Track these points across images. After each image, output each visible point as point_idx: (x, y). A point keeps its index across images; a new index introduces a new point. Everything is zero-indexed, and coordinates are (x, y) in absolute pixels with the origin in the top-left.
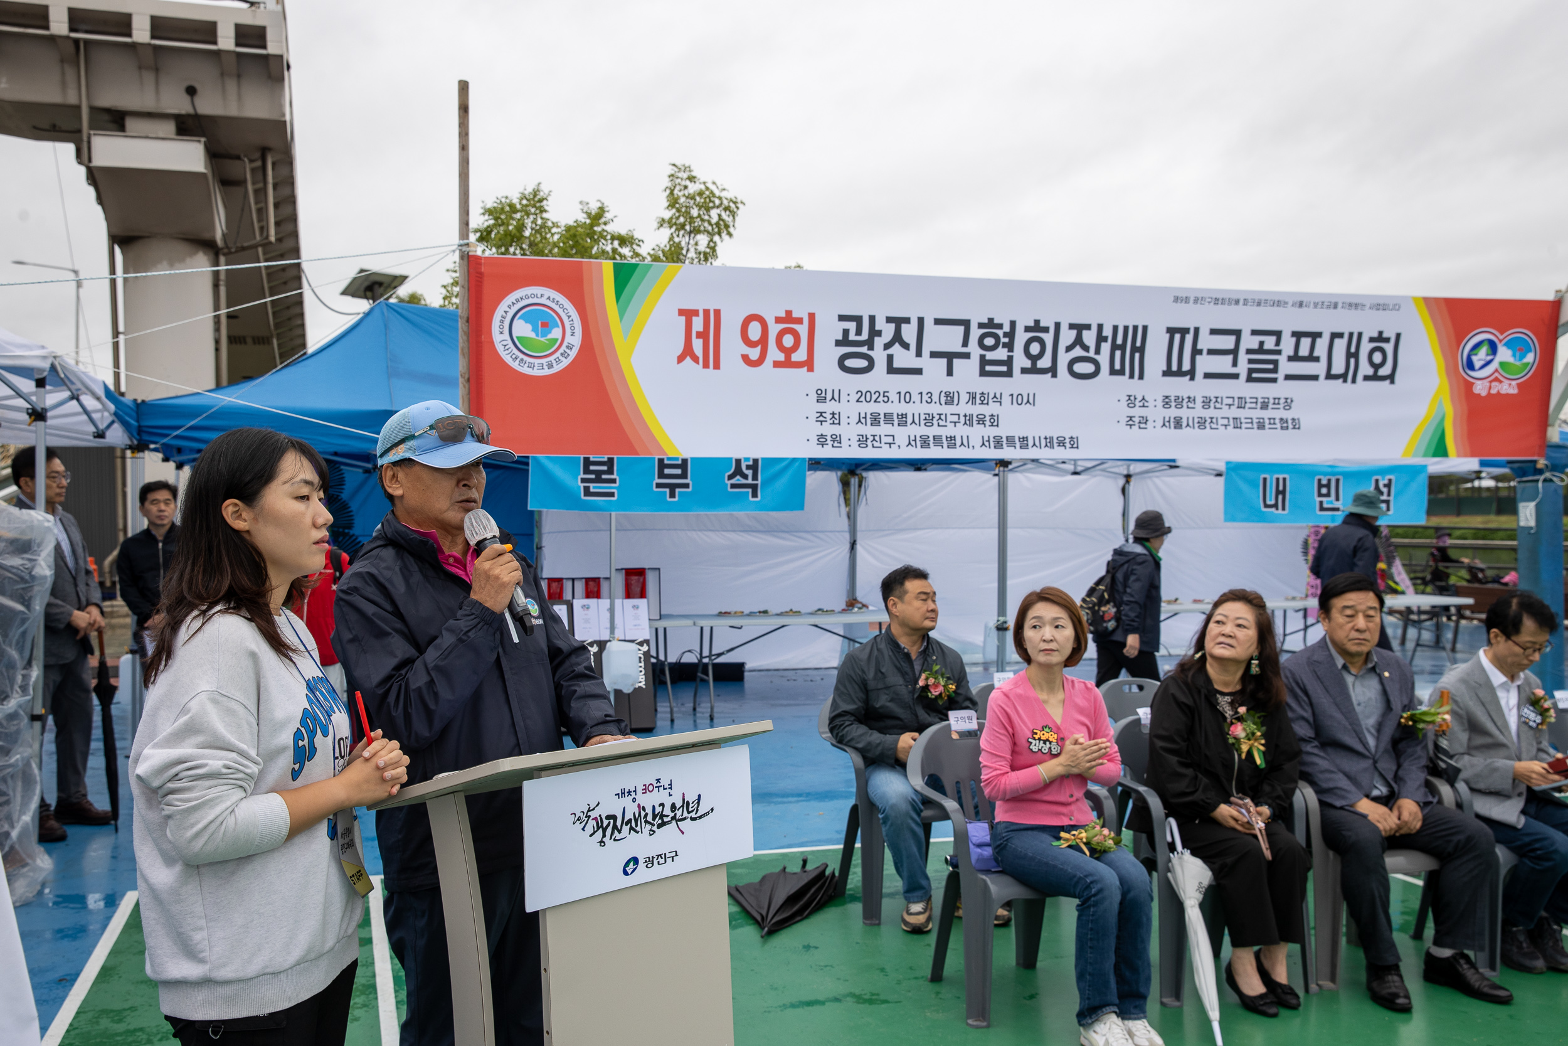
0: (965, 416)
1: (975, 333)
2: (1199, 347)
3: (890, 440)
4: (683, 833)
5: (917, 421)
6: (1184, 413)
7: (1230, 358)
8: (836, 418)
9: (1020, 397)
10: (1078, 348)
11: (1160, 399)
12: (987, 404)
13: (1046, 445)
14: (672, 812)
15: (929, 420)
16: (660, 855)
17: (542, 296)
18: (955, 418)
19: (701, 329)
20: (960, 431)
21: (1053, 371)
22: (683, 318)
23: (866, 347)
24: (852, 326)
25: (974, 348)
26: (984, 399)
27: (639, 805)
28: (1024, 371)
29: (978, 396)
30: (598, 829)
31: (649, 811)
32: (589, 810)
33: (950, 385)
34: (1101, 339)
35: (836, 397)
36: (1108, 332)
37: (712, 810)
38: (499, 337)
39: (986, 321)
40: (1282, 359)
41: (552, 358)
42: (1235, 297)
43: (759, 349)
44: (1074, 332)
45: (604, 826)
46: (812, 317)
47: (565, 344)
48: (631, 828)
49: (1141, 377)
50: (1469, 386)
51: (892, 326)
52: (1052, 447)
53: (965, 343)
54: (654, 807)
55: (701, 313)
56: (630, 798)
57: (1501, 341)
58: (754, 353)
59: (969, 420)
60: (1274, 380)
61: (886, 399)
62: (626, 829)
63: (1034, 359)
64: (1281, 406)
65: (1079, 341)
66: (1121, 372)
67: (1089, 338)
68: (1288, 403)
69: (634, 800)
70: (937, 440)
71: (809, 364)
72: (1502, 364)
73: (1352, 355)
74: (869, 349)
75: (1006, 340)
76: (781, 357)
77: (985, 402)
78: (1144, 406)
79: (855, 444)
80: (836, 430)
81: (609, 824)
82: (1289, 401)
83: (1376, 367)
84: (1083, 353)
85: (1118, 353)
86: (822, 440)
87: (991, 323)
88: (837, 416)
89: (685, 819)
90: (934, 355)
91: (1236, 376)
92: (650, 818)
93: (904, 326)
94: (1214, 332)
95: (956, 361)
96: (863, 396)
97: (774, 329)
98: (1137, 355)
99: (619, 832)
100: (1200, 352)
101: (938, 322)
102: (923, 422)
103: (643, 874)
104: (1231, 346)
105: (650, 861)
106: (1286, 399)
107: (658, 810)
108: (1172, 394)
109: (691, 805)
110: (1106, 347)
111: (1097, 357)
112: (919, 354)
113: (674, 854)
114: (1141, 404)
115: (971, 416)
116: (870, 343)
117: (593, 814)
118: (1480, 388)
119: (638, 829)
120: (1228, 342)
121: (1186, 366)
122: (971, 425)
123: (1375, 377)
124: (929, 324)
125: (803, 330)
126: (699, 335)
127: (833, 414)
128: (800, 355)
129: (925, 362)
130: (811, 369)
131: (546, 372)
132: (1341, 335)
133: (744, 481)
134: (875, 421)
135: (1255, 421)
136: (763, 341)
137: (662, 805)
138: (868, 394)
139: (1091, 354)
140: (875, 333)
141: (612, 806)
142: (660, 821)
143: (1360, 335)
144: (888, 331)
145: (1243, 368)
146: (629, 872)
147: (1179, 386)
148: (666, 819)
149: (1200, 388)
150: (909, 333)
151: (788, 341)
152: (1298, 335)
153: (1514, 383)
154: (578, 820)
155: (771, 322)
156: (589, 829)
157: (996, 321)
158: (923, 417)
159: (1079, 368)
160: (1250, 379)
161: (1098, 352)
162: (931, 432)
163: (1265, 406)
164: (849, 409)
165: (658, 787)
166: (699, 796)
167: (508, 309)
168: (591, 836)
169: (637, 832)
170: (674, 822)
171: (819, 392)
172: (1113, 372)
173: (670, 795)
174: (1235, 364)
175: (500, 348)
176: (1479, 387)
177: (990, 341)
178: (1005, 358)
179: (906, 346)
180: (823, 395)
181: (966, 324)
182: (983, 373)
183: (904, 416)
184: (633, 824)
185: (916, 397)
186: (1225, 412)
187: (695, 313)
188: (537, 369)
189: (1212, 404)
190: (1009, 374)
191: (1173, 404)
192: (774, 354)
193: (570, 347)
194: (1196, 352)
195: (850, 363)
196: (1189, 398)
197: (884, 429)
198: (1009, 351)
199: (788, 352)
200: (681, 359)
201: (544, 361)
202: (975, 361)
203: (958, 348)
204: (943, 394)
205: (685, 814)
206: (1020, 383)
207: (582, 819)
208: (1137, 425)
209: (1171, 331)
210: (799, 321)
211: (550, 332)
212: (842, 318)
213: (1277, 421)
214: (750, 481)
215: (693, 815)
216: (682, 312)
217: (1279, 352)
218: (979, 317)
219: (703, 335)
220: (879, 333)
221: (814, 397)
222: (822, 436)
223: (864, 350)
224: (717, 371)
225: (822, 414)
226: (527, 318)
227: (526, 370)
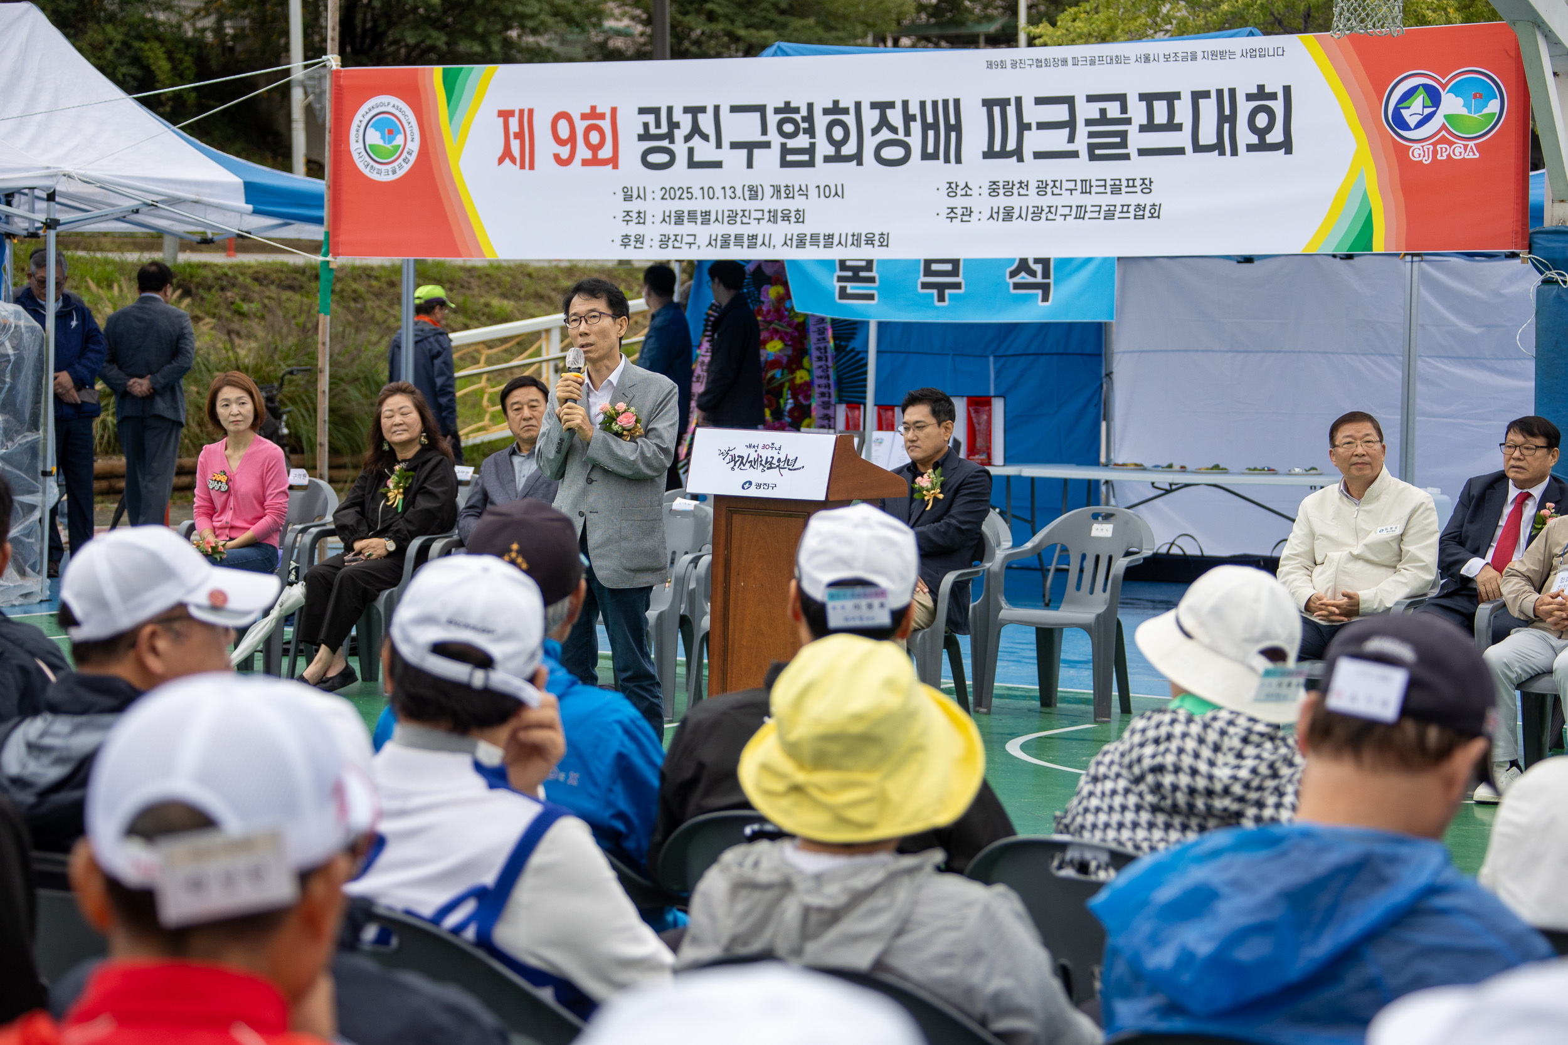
0: (770, 212)
1: (773, 120)
2: (1026, 121)
3: (691, 240)
5: (720, 219)
6: (1015, 201)
7: (1066, 131)
8: (641, 218)
9: (827, 188)
10: (885, 129)
11: (985, 186)
12: (793, 197)
13: (853, 244)
15: (732, 217)
17: (389, 104)
18: (759, 215)
19: (517, 130)
20: (762, 229)
21: (858, 158)
22: (501, 119)
23: (667, 141)
24: (650, 119)
25: (773, 136)
26: (788, 192)
28: (827, 159)
29: (783, 189)
33: (752, 177)
34: (908, 118)
35: (642, 195)
36: (914, 109)
38: (355, 146)
39: (782, 105)
40: (1132, 130)
41: (395, 164)
42: (1061, 56)
43: (568, 147)
44: (877, 112)
46: (614, 111)
47: (406, 150)
49: (958, 160)
50: (1402, 153)
51: (689, 116)
52: (859, 245)
53: (764, 132)
55: (517, 114)
57: (1444, 87)
58: (564, 152)
59: (773, 216)
60: (1126, 157)
61: (690, 196)
63: (838, 145)
64: (1138, 189)
65: (884, 122)
66: (935, 156)
67: (895, 117)
68: (1147, 186)
70: (739, 239)
72: (1446, 117)
73: (1226, 119)
74: (670, 143)
75: (806, 125)
76: (588, 155)
77: (791, 195)
78: (966, 195)
79: (656, 244)
80: (639, 230)
82: (1147, 182)
83: (1262, 133)
84: (892, 136)
85: (931, 134)
86: (625, 241)
87: (788, 108)
88: (642, 215)
90: (735, 145)
91: (1074, 154)
93: (700, 116)
94: (1039, 101)
95: (756, 152)
96: (668, 193)
97: (581, 126)
98: (953, 135)
100: (1028, 127)
101: (734, 109)
102: (726, 220)
104: (1065, 117)
106: (1143, 180)
108: (1001, 179)
110: (916, 127)
111: (907, 139)
112: (719, 145)
114: (963, 192)
115: (776, 211)
116: (670, 136)
118: (1419, 154)
120: (1060, 113)
121: (1011, 145)
122: (775, 222)
123: (1262, 146)
124: (724, 112)
125: (606, 125)
126: (516, 136)
127: (639, 213)
128: (606, 153)
129: (725, 154)
130: (616, 167)
131: (391, 178)
132: (1206, 94)
133: (1031, 280)
134: (679, 220)
135: (1104, 208)
136: (572, 139)
138: (672, 191)
139: (901, 136)
140: (673, 125)
143: (1232, 92)
144: (686, 122)
145: (1081, 142)
147: (1006, 170)
149: (1032, 170)
150: (706, 122)
151: (594, 138)
152: (1148, 99)
153: (1471, 144)
155: (576, 118)
157: (793, 105)
158: (726, 214)
159: (889, 153)
160: (1093, 157)
161: (908, 133)
162: (733, 230)
163: (1116, 190)
164: (655, 207)
167: (362, 119)
171: (625, 190)
172: (925, 156)
174: (1071, 139)
175: (355, 156)
176: (1416, 155)
177: (788, 128)
178: (807, 146)
179: (705, 137)
180: (629, 193)
181: (761, 109)
182: (784, 164)
183: (707, 213)
185: (719, 193)
186: (1066, 199)
187: (511, 113)
188: (383, 175)
189: (1049, 190)
190: (811, 163)
191: (1001, 191)
192: (583, 152)
194: (1023, 127)
195: (653, 158)
196: (1021, 183)
197: (687, 228)
198: (810, 138)
199: (595, 149)
200: (501, 161)
201: (389, 167)
202: (776, 150)
203: (758, 137)
204: (746, 189)
206: (824, 173)
208: (960, 218)
209: (988, 104)
210: (603, 116)
211: (394, 139)
212: (642, 111)
213: (1132, 209)
214: (1039, 279)
216: (501, 114)
217: (1128, 121)
218: (773, 102)
219: (519, 135)
220: (677, 125)
221: (621, 195)
222: (627, 236)
223: (665, 143)
224: (531, 171)
225: (628, 213)
226: (377, 127)
227: (375, 176)
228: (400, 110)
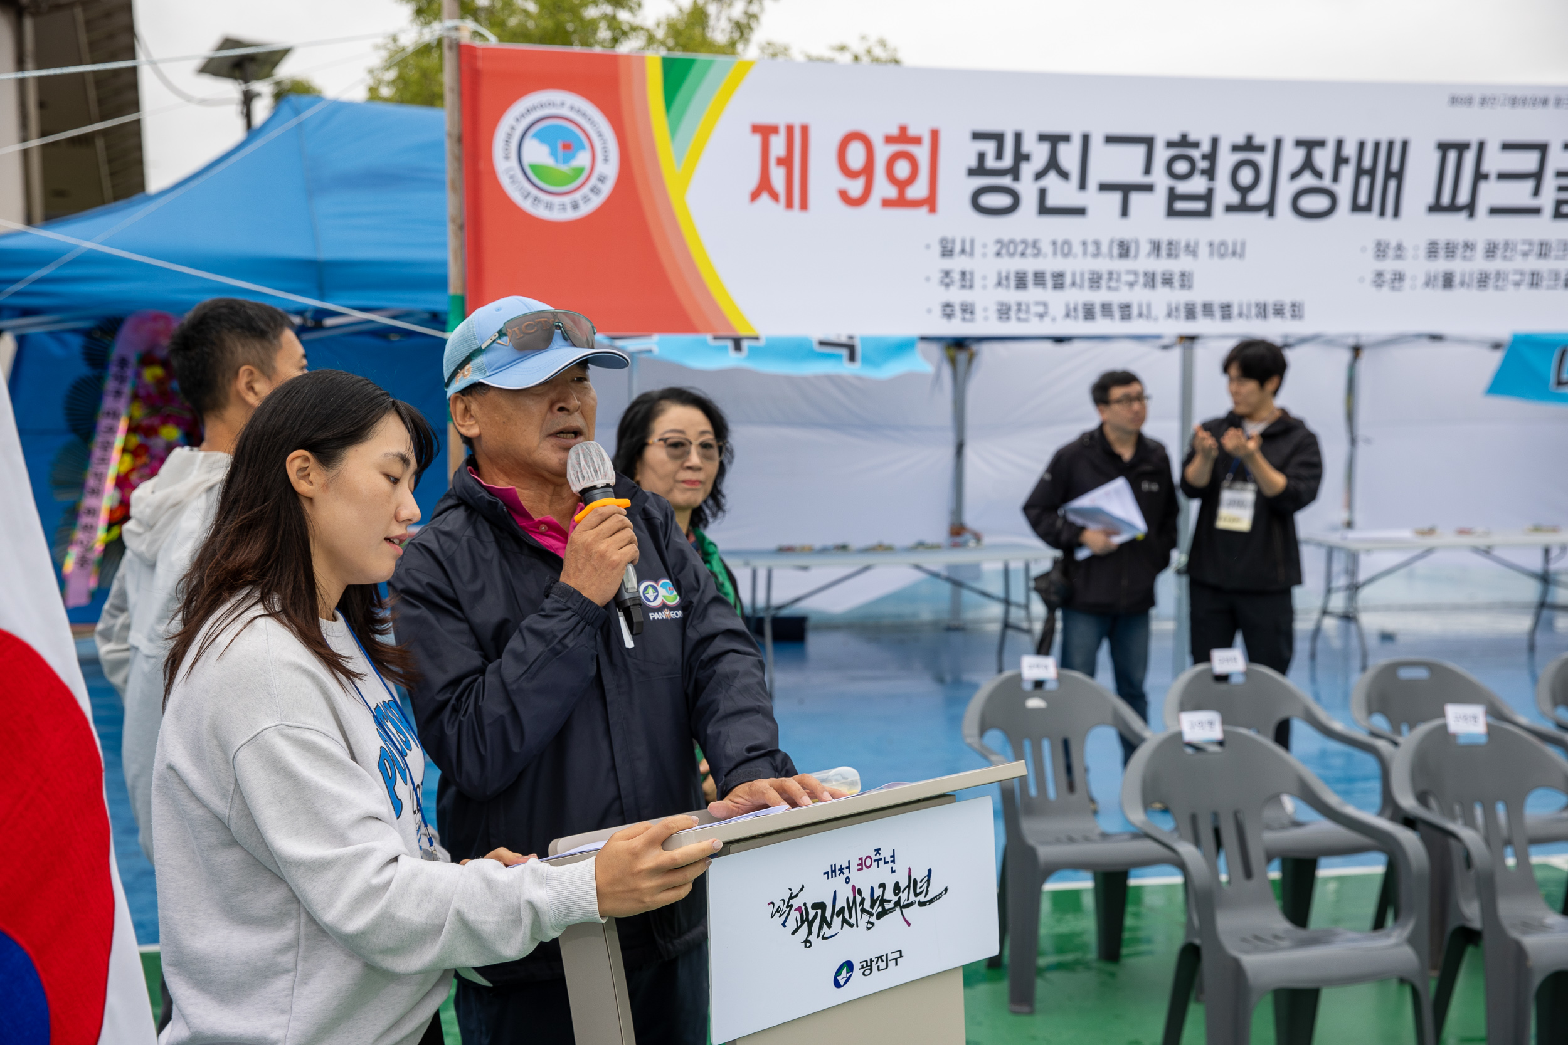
0: (1145, 274)
1: (1162, 155)
2: (1486, 167)
3: (1041, 309)
4: (909, 924)
5: (1078, 281)
6: (1458, 266)
7: (1529, 185)
8: (967, 280)
9: (1222, 246)
10: (1307, 174)
11: (1423, 246)
12: (1177, 256)
13: (1257, 314)
14: (896, 894)
15: (1095, 281)
16: (880, 957)
17: (563, 104)
18: (1131, 278)
19: (782, 154)
20: (1138, 296)
21: (1269, 207)
22: (758, 138)
23: (1009, 178)
24: (990, 147)
25: (1160, 178)
26: (1172, 249)
27: (853, 887)
28: (1230, 208)
29: (1164, 246)
30: (802, 923)
31: (866, 894)
32: (791, 898)
33: (1125, 230)
34: (1340, 160)
35: (968, 248)
36: (1350, 150)
37: (946, 890)
38: (504, 166)
39: (1177, 138)
41: (577, 196)
42: (1541, 94)
44: (1302, 152)
45: (810, 918)
46: (935, 135)
47: (595, 175)
48: (844, 921)
49: (1396, 214)
51: (1045, 147)
52: (1266, 316)
53: (1148, 170)
54: (872, 889)
55: (782, 131)
56: (843, 877)
58: (855, 188)
59: (1150, 280)
61: (1036, 252)
62: (837, 921)
63: (1244, 191)
65: (1308, 165)
66: (1368, 208)
67: (1324, 159)
69: (847, 880)
70: (1107, 309)
71: (930, 202)
74: (1014, 181)
75: (1205, 164)
76: (892, 192)
77: (1174, 254)
78: (1399, 257)
79: (993, 314)
80: (966, 296)
81: (816, 914)
84: (1314, 182)
85: (1365, 182)
86: (948, 310)
87: (1184, 142)
88: (968, 276)
89: (911, 904)
90: (1104, 187)
91: (1536, 211)
92: (867, 906)
93: (1062, 147)
94: (1507, 147)
95: (1134, 197)
96: (1004, 248)
97: (883, 153)
98: (1392, 184)
99: (829, 926)
100: (1486, 177)
101: (1111, 140)
102: (1086, 284)
103: (859, 985)
104: (1533, 167)
105: (868, 966)
107: (878, 892)
108: (1442, 237)
109: (919, 885)
110: (1348, 173)
111: (1334, 187)
112: (1083, 185)
113: (898, 955)
114: (1395, 254)
115: (1154, 274)
116: (1014, 172)
117: (796, 903)
119: (853, 921)
120: (1528, 161)
121: (1463, 198)
122: (1153, 287)
124: (1097, 145)
125: (922, 153)
126: (780, 162)
127: (963, 274)
128: (917, 190)
129: (1091, 198)
130: (933, 209)
131: (570, 215)
134: (1021, 282)
135: (1562, 275)
136: (868, 170)
137: (882, 886)
138: (1012, 245)
139: (1327, 182)
140: (1021, 157)
141: (819, 890)
142: (880, 909)
144: (1040, 154)
145: (1548, 198)
146: (842, 982)
147: (1453, 227)
148: (887, 906)
149: (1482, 229)
150: (1069, 156)
151: (902, 169)
154: (778, 911)
155: (878, 142)
156: (792, 924)
157: (1191, 138)
158: (1087, 276)
159: (1311, 203)
160: (1557, 215)
161: (1336, 178)
162: (1098, 297)
164: (986, 266)
165: (878, 860)
166: (930, 871)
167: (514, 123)
168: (793, 933)
169: (851, 926)
170: (898, 909)
171: (944, 242)
172: (1356, 208)
173: (893, 872)
174: (1536, 192)
175: (504, 181)
177: (1181, 167)
178: (1203, 191)
179: (1065, 175)
180: (950, 246)
181: (1150, 142)
182: (1172, 212)
183: (1060, 275)
184: (846, 913)
185: (1077, 248)
186: (1518, 263)
187: (774, 129)
188: (555, 211)
189: (1499, 253)
190: (1207, 213)
191: (1442, 253)
192: (883, 188)
193: (602, 179)
194: (1479, 176)
195: (987, 200)
196: (1466, 243)
197: (1033, 294)
198: (1208, 181)
199: (902, 185)
200: (755, 196)
201: (566, 199)
202: (1159, 198)
203: (1138, 178)
204: (1115, 244)
205: (912, 898)
206: (1222, 225)
207: (782, 910)
208: (1388, 284)
209: (1444, 147)
210: (917, 141)
211: (573, 157)
212: (977, 136)
215: (922, 898)
216: (756, 129)
218: (1165, 132)
219: (786, 162)
220: (1027, 158)
221: (937, 249)
222: (948, 305)
223: (1006, 181)
224: (803, 215)
225: (947, 274)
226: (541, 137)
227: (541, 212)
228: (584, 115)
